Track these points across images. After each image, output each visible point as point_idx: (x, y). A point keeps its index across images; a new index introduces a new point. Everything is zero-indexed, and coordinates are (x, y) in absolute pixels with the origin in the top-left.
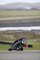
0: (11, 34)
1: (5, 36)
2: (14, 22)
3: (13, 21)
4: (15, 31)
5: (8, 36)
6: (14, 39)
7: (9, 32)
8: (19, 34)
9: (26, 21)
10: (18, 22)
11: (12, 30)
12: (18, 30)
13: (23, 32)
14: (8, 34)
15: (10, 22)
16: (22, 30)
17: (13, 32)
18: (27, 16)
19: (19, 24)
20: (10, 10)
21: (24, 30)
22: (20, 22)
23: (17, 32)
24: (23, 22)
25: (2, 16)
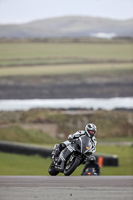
0: (49, 121)
1: (26, 127)
2: (59, 83)
3: (56, 77)
4: (63, 113)
5: (37, 127)
6: (59, 138)
7: (42, 116)
8: (75, 122)
9: (97, 80)
10: (72, 82)
11: (53, 110)
12: (71, 109)
13: (89, 116)
14: (39, 121)
15: (45, 81)
16: (85, 109)
17: (55, 113)
18: (101, 62)
19: (75, 86)
20: (46, 41)
21: (92, 109)
22: (78, 82)
23: (69, 116)
24: (90, 81)
25: (18, 60)
